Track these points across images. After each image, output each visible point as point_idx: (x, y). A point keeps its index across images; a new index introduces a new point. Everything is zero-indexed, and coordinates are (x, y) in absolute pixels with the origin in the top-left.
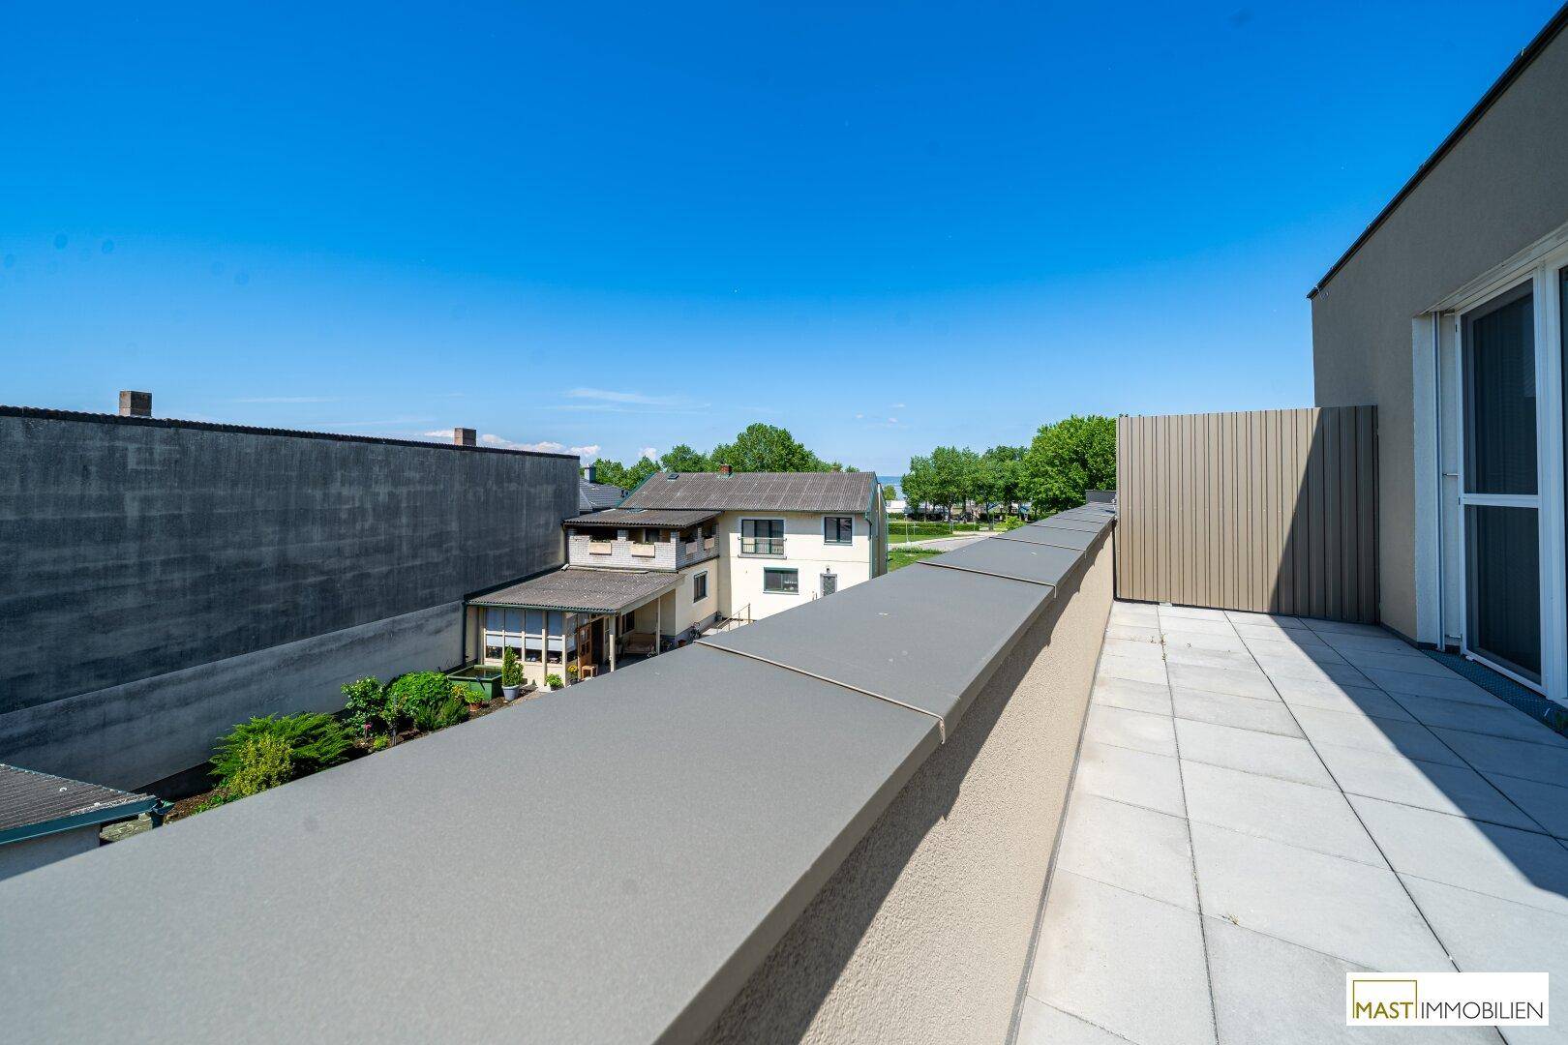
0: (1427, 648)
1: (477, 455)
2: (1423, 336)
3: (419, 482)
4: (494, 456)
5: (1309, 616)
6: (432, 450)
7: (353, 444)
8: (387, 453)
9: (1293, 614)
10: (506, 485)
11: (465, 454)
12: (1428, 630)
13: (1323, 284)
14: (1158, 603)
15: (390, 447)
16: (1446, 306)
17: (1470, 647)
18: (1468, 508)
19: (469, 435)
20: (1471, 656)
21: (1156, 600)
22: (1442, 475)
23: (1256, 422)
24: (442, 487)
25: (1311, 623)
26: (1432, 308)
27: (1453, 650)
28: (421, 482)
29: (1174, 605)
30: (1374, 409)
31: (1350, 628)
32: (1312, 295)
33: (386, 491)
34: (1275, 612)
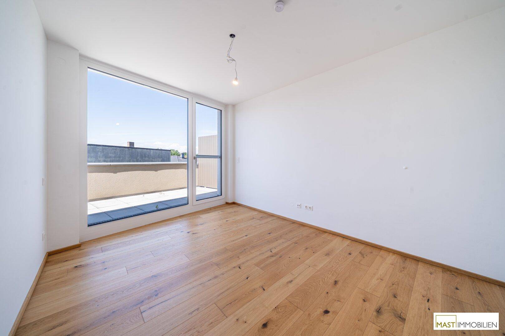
1: (134, 150)
3: (114, 157)
4: (140, 150)
6: (118, 148)
7: (92, 146)
8: (103, 149)
10: (144, 158)
11: (130, 149)
15: (104, 147)
19: (132, 144)
24: (122, 158)
28: (115, 157)
33: (103, 159)
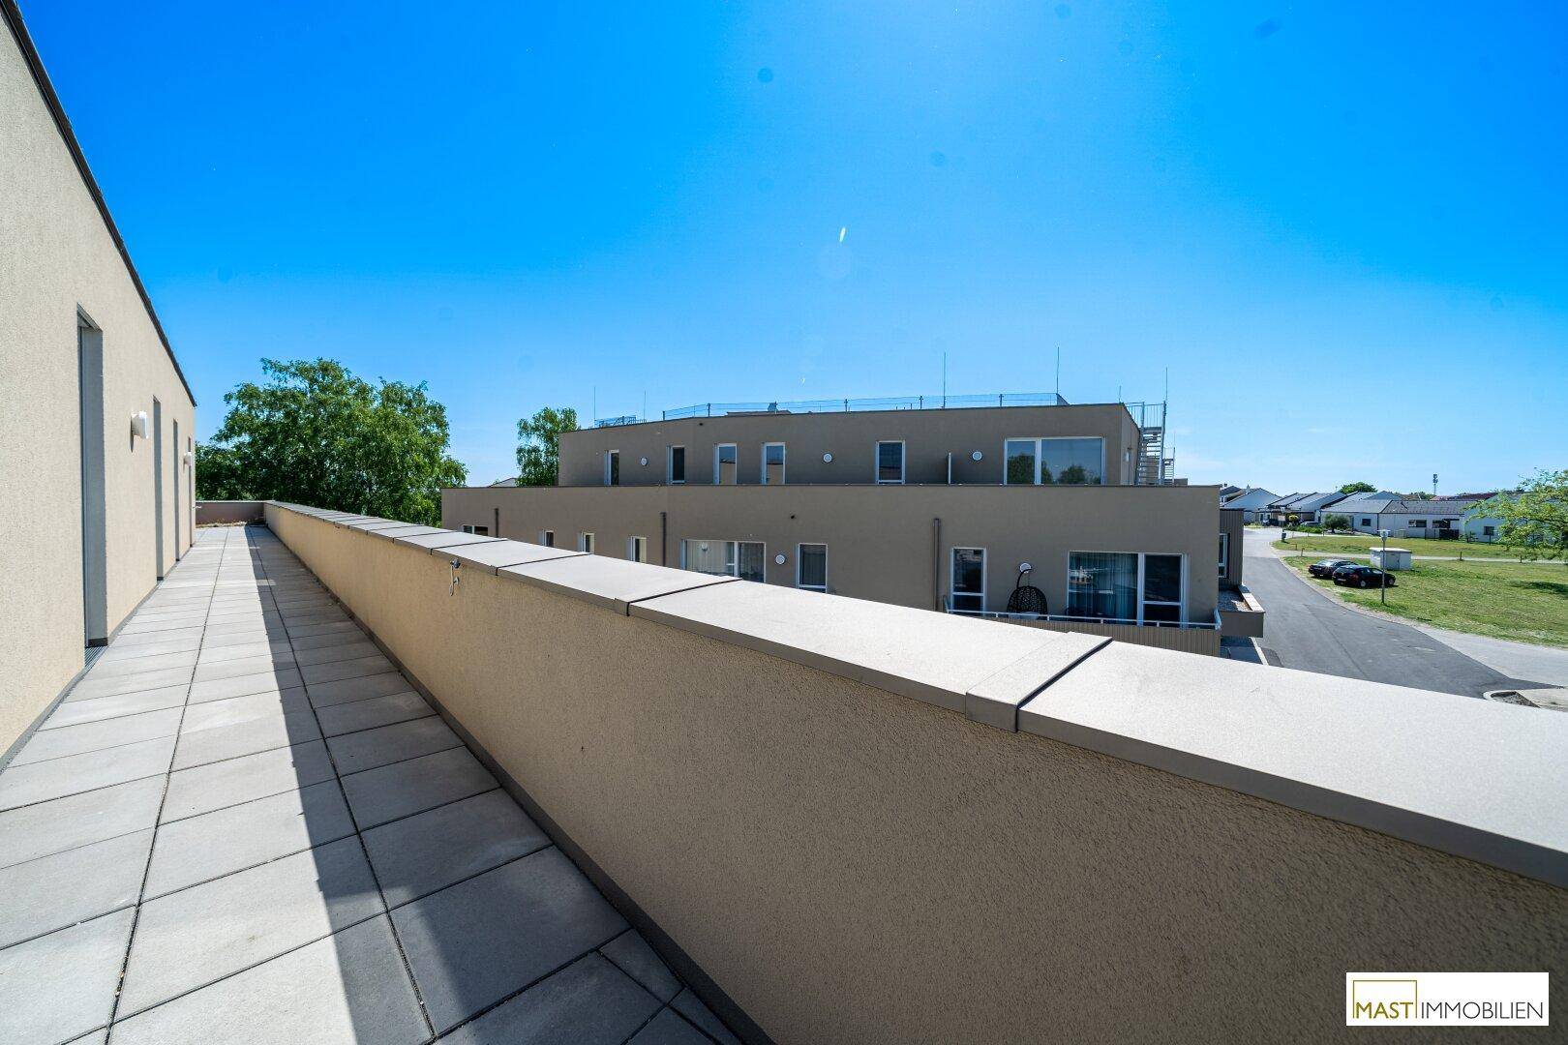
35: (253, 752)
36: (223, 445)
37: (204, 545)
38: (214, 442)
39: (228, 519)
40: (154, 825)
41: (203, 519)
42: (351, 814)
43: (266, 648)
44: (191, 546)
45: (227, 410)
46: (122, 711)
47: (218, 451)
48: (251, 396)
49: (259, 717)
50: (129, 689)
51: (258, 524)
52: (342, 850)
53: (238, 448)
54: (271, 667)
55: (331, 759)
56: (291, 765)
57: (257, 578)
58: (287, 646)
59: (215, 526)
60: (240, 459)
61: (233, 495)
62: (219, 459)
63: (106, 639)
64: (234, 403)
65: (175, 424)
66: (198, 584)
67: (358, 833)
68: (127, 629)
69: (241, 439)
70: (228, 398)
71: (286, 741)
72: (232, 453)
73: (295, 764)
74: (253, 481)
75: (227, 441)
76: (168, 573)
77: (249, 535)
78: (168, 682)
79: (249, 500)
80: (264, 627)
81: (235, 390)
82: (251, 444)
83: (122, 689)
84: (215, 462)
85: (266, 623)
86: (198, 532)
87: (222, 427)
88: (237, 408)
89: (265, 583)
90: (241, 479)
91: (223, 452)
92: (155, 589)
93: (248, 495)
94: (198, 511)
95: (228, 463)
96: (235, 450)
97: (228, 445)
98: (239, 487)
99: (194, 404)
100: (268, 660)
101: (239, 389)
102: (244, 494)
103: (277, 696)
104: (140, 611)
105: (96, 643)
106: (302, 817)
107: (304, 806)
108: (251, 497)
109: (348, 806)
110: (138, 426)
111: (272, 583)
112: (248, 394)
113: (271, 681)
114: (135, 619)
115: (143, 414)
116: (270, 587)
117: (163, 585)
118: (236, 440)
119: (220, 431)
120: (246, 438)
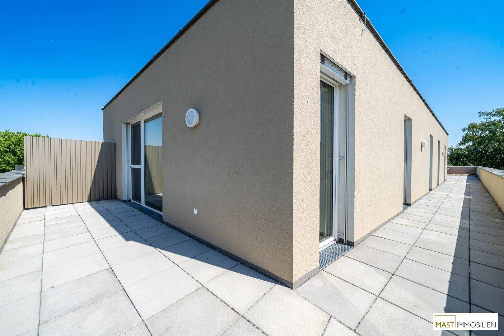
0: (125, 201)
2: (124, 127)
5: (99, 200)
9: (95, 200)
12: (125, 198)
13: (105, 107)
14: (46, 207)
16: (128, 122)
17: (132, 200)
18: (132, 168)
20: (132, 201)
21: (45, 206)
22: (128, 161)
23: (83, 144)
25: (99, 202)
26: (126, 121)
27: (129, 201)
29: (53, 206)
30: (115, 144)
31: (109, 201)
32: (103, 109)
34: (89, 201)
35: (439, 252)
36: (461, 147)
37: (449, 181)
38: (458, 146)
39: (461, 173)
40: (404, 257)
41: (450, 172)
42: (470, 295)
43: (459, 220)
44: (444, 181)
45: (463, 134)
46: (408, 224)
47: (459, 149)
48: (473, 127)
49: (446, 242)
50: (412, 219)
51: (473, 175)
52: (460, 304)
53: (467, 147)
54: (458, 227)
55: (469, 270)
56: (451, 263)
57: (465, 195)
58: (468, 222)
59: (456, 175)
60: (468, 151)
61: (465, 164)
62: (459, 152)
63: (410, 204)
64: (466, 131)
65: (439, 142)
66: (443, 193)
67: (470, 304)
68: (417, 203)
69: (469, 144)
70: (464, 130)
71: (453, 254)
72: (465, 149)
73: (453, 264)
74: (473, 159)
75: (463, 145)
76: (434, 189)
77: (468, 180)
78: (422, 221)
79: (471, 166)
80: (461, 212)
81: (466, 127)
82: (473, 145)
83: (410, 219)
84: (458, 153)
85: (462, 211)
86: (448, 177)
87: (461, 140)
88: (467, 133)
89: (468, 197)
90: (467, 158)
91: (461, 150)
92: (429, 193)
93: (471, 164)
94: (448, 170)
95: (463, 153)
96: (466, 148)
97: (464, 147)
98: (467, 162)
99: (447, 134)
100: (458, 224)
101: (468, 126)
102: (469, 164)
103: (456, 238)
104: (422, 199)
105: (407, 204)
106: (448, 283)
107: (451, 279)
108: (472, 165)
109: (470, 291)
110: (423, 144)
111: (471, 197)
112: (472, 127)
113: (456, 232)
114: (420, 201)
115: (425, 141)
116: (469, 199)
117: (431, 192)
118: (467, 144)
119: (460, 142)
120: (471, 143)
